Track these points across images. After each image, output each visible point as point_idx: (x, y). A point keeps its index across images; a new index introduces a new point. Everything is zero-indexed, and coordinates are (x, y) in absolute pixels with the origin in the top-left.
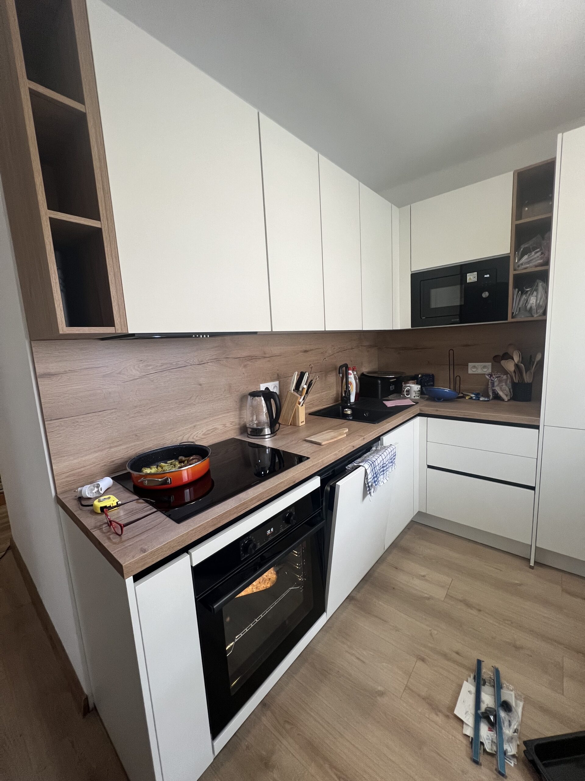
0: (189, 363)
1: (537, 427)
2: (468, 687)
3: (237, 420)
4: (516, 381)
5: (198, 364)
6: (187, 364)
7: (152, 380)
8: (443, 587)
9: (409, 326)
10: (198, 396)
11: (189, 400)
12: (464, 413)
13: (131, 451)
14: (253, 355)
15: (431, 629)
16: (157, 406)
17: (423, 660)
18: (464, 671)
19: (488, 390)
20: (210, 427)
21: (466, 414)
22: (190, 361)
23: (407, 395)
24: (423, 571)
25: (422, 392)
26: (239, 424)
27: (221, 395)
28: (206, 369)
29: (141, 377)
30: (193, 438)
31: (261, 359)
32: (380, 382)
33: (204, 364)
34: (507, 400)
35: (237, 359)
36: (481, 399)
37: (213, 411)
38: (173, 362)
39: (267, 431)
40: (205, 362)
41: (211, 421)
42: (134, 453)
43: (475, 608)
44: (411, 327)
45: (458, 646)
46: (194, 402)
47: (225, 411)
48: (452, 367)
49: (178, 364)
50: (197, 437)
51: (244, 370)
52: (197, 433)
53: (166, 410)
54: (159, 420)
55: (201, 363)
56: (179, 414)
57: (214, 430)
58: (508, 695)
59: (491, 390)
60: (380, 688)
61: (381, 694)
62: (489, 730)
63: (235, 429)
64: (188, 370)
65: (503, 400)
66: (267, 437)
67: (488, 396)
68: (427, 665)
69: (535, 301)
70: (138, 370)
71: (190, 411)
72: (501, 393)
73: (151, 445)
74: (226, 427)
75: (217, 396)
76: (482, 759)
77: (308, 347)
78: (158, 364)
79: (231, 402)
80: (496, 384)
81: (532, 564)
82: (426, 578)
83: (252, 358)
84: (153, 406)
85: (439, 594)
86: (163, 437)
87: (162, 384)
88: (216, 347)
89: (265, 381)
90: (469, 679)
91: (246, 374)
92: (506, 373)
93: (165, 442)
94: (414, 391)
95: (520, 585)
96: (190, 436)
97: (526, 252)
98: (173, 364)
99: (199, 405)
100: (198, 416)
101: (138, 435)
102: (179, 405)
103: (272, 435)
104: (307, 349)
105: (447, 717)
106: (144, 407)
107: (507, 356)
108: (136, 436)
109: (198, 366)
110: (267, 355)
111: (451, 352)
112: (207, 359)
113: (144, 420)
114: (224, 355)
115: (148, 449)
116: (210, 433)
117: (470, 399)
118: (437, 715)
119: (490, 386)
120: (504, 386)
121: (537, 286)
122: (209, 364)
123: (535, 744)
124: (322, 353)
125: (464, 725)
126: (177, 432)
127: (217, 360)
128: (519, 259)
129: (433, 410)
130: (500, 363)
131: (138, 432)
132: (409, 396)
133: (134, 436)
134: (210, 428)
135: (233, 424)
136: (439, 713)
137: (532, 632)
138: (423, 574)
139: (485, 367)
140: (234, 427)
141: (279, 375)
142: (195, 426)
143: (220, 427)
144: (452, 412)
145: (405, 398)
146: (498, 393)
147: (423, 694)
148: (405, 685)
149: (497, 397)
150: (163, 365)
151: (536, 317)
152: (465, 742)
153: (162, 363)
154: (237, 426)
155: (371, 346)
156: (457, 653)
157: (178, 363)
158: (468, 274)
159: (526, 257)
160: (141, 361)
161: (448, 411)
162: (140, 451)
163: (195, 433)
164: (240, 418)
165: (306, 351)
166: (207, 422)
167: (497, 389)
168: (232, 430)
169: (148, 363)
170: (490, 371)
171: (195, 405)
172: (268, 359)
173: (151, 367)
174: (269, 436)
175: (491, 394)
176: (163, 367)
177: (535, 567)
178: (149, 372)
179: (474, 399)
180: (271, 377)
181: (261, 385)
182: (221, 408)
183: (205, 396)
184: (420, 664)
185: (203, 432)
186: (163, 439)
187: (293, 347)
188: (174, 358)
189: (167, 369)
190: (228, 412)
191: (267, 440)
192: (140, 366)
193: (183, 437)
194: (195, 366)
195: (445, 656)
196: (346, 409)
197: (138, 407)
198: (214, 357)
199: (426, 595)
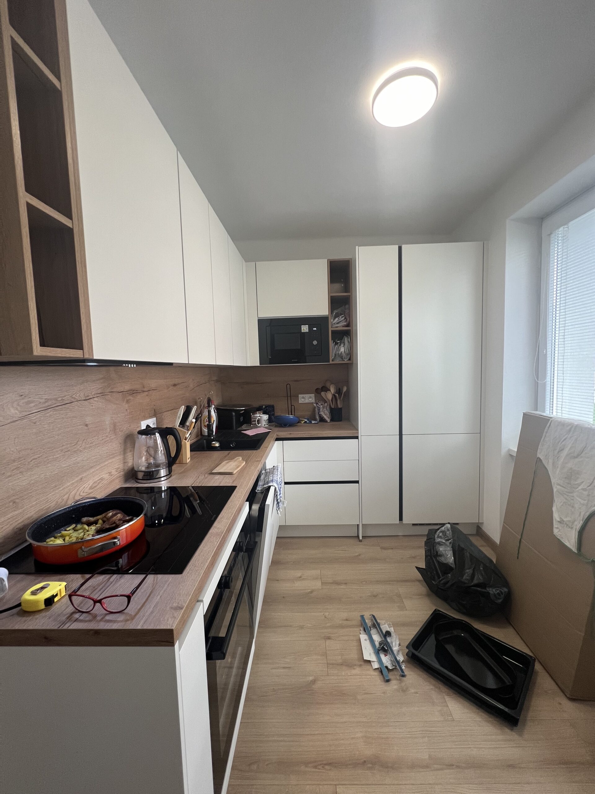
0: (75, 398)
1: (357, 438)
2: (363, 637)
3: (121, 466)
4: (333, 407)
5: (84, 400)
6: (73, 400)
7: (34, 421)
8: (317, 579)
9: (258, 364)
10: (84, 440)
11: (75, 446)
12: (311, 433)
13: (8, 526)
14: (134, 389)
15: (323, 613)
16: (39, 457)
17: (329, 638)
18: (356, 629)
19: (315, 416)
20: (96, 478)
21: (312, 434)
22: (76, 396)
23: (258, 424)
24: (298, 574)
25: (270, 420)
26: (124, 470)
27: (107, 436)
28: (92, 406)
29: (21, 419)
30: (79, 495)
31: (141, 393)
32: (234, 414)
33: (90, 400)
34: (329, 421)
35: (121, 393)
36: (313, 422)
37: (99, 456)
38: (59, 398)
39: (163, 472)
40: (91, 397)
41: (97, 470)
42: (11, 527)
43: (342, 583)
44: (260, 364)
45: (344, 615)
46: (80, 448)
47: (111, 457)
48: (289, 398)
49: (64, 400)
50: (83, 492)
51: (127, 406)
52: (84, 487)
53: (50, 461)
54: (42, 476)
55: (87, 398)
56: (65, 465)
57: (100, 482)
58: (385, 628)
59: (318, 415)
60: (311, 678)
61: (314, 682)
62: (385, 656)
63: (120, 477)
64: (74, 407)
65: (327, 422)
66: (163, 479)
67: (315, 420)
68: (333, 640)
69: (344, 350)
70: (17, 409)
71: (76, 459)
72: (325, 417)
73: (33, 513)
74: (112, 475)
75: (103, 438)
76: (391, 676)
77: (176, 381)
78: (41, 400)
79: (115, 445)
80: (321, 410)
81: (361, 538)
82: (303, 578)
83: (134, 392)
84: (36, 457)
85: (317, 584)
86: (47, 498)
87: (46, 427)
88: (102, 379)
89: (145, 418)
90: (361, 632)
91: (128, 411)
92: (325, 402)
93: (48, 506)
94: (264, 420)
95: (360, 555)
96: (76, 493)
97: (337, 316)
98: (58, 399)
99: (85, 452)
100: (85, 466)
101: (17, 501)
102: (64, 453)
103: (168, 477)
104: (176, 383)
105: (361, 665)
106: (24, 460)
107: (326, 389)
108: (14, 502)
109: (84, 401)
110: (145, 389)
111: (288, 386)
112: (93, 393)
113: (24, 478)
114: (109, 389)
115: (28, 518)
116: (96, 486)
117: (304, 423)
118: (354, 669)
119: (317, 412)
120: (326, 411)
121: (344, 340)
122: (95, 399)
123: (411, 644)
124: (186, 387)
125: (372, 663)
126: (63, 489)
127: (103, 394)
128: (334, 320)
129: (288, 434)
130: (320, 394)
131: (17, 497)
132: (260, 425)
133: (11, 504)
134: (97, 480)
135: (118, 470)
136: (355, 667)
137: (378, 582)
138: (299, 575)
139: (310, 397)
140: (119, 474)
141: (156, 411)
142: (81, 479)
143: (106, 476)
144: (302, 434)
145: (256, 427)
146: (323, 417)
147: (340, 661)
148: (325, 663)
149: (322, 420)
150: (47, 400)
151: (346, 361)
152: (377, 673)
153: (46, 399)
154: (122, 473)
155: (217, 381)
156: (347, 620)
157: (64, 398)
158: (302, 326)
159: (337, 319)
160: (21, 396)
161: (299, 434)
162: (18, 524)
163: (81, 489)
164: (125, 462)
165: (175, 385)
166: (93, 472)
167: (322, 413)
168: (117, 478)
169: (30, 399)
170: (313, 401)
171: (81, 451)
172: (147, 393)
173: (32, 405)
174: (165, 478)
175: (318, 418)
176: (47, 404)
177: (363, 540)
178: (31, 411)
179: (308, 423)
180: (149, 413)
181: (142, 422)
182: (107, 453)
183: (91, 439)
184: (328, 642)
185: (90, 486)
186: (47, 501)
187: (165, 381)
188: (60, 391)
189: (52, 407)
190: (114, 457)
191: (163, 482)
192: (19, 403)
193: (69, 495)
194: (81, 402)
195: (342, 627)
196: (214, 442)
197: (17, 461)
198: (99, 391)
199: (309, 591)
